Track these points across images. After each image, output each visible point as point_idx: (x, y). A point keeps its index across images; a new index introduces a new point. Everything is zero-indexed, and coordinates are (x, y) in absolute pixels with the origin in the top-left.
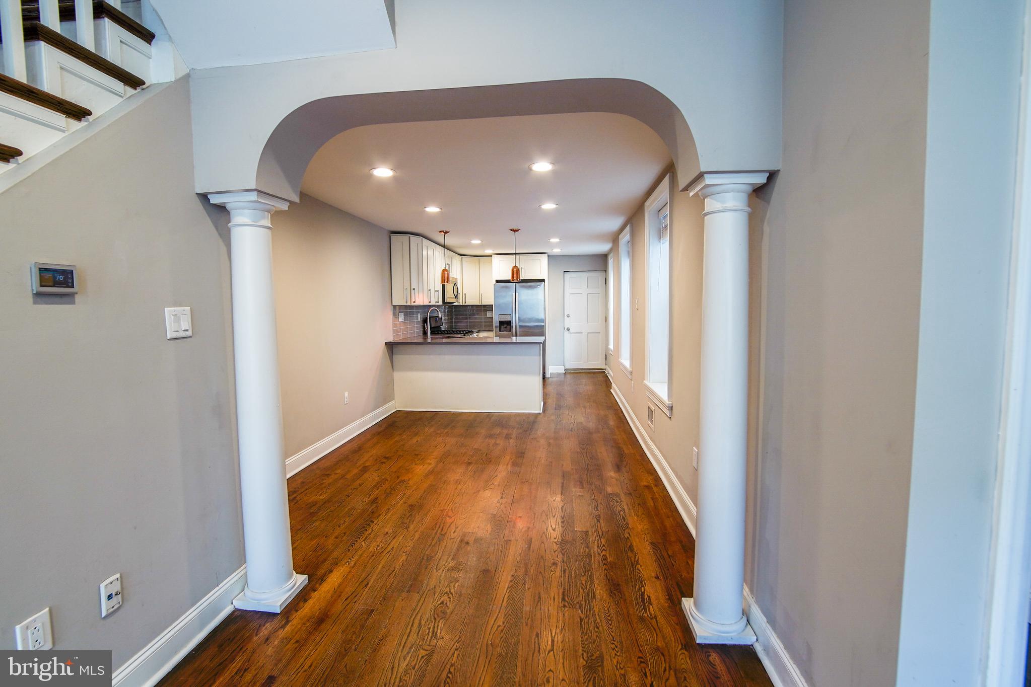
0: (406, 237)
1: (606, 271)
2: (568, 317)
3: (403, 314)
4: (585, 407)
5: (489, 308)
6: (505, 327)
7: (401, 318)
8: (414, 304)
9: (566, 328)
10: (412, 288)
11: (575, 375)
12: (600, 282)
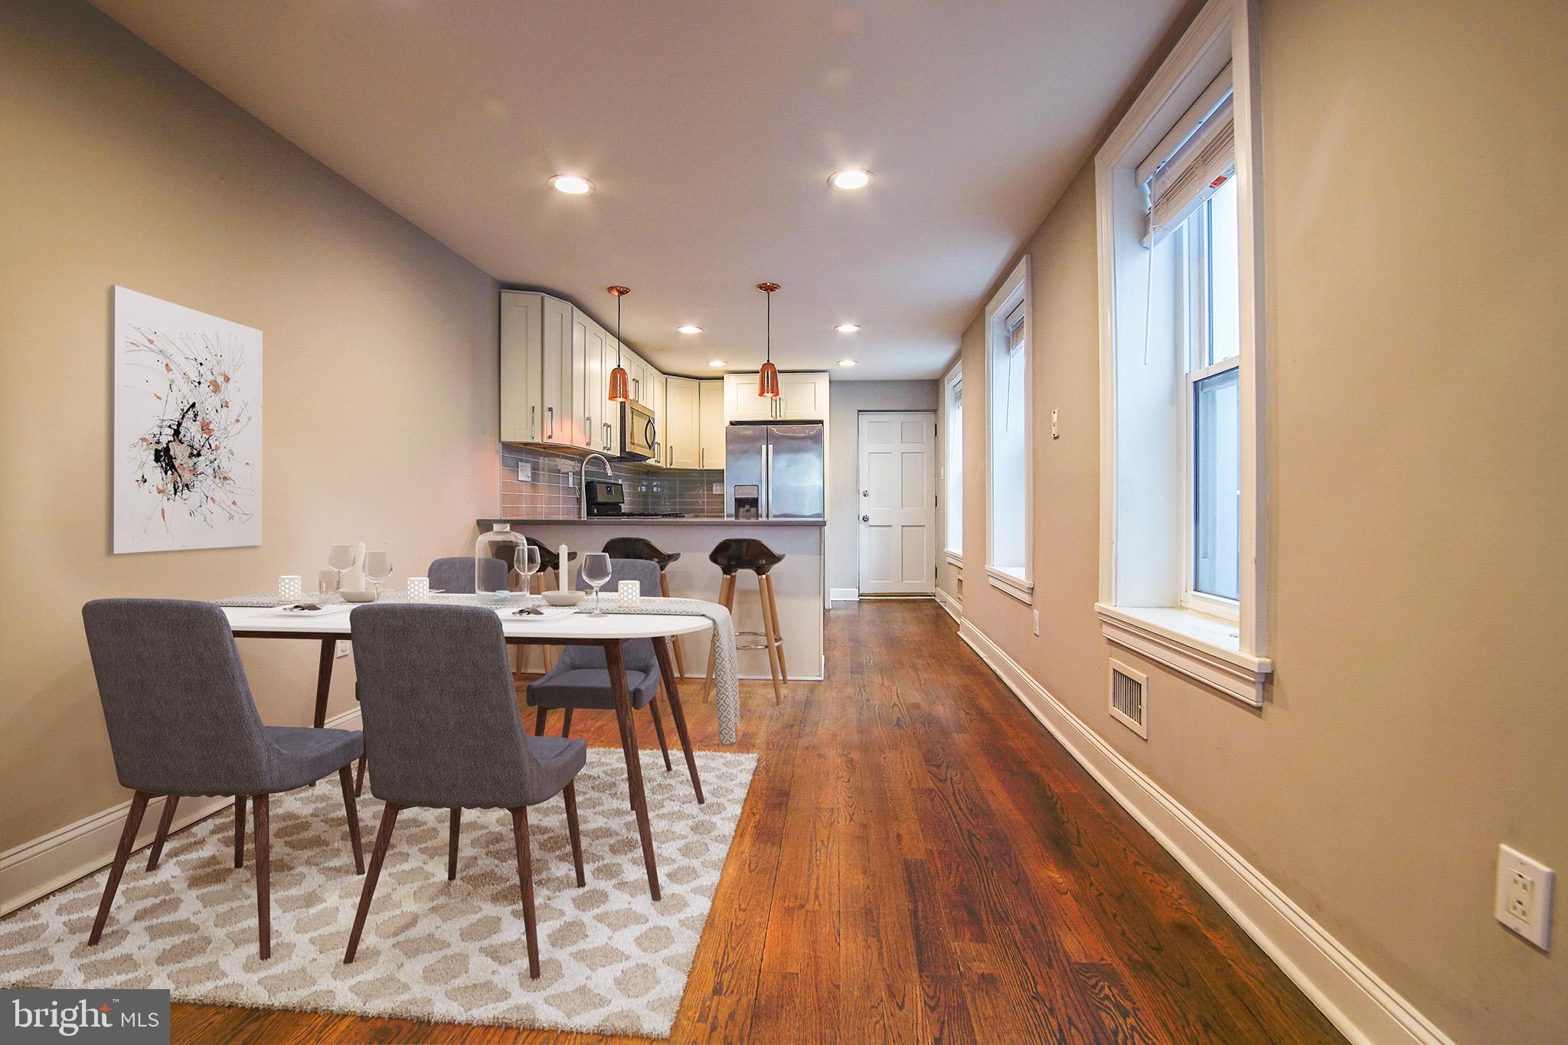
0: (535, 298)
1: (935, 411)
2: (865, 495)
3: (529, 465)
4: (915, 668)
5: (717, 476)
6: (747, 511)
7: (525, 474)
8: (550, 441)
9: (861, 518)
10: (547, 406)
11: (879, 604)
12: (925, 431)
